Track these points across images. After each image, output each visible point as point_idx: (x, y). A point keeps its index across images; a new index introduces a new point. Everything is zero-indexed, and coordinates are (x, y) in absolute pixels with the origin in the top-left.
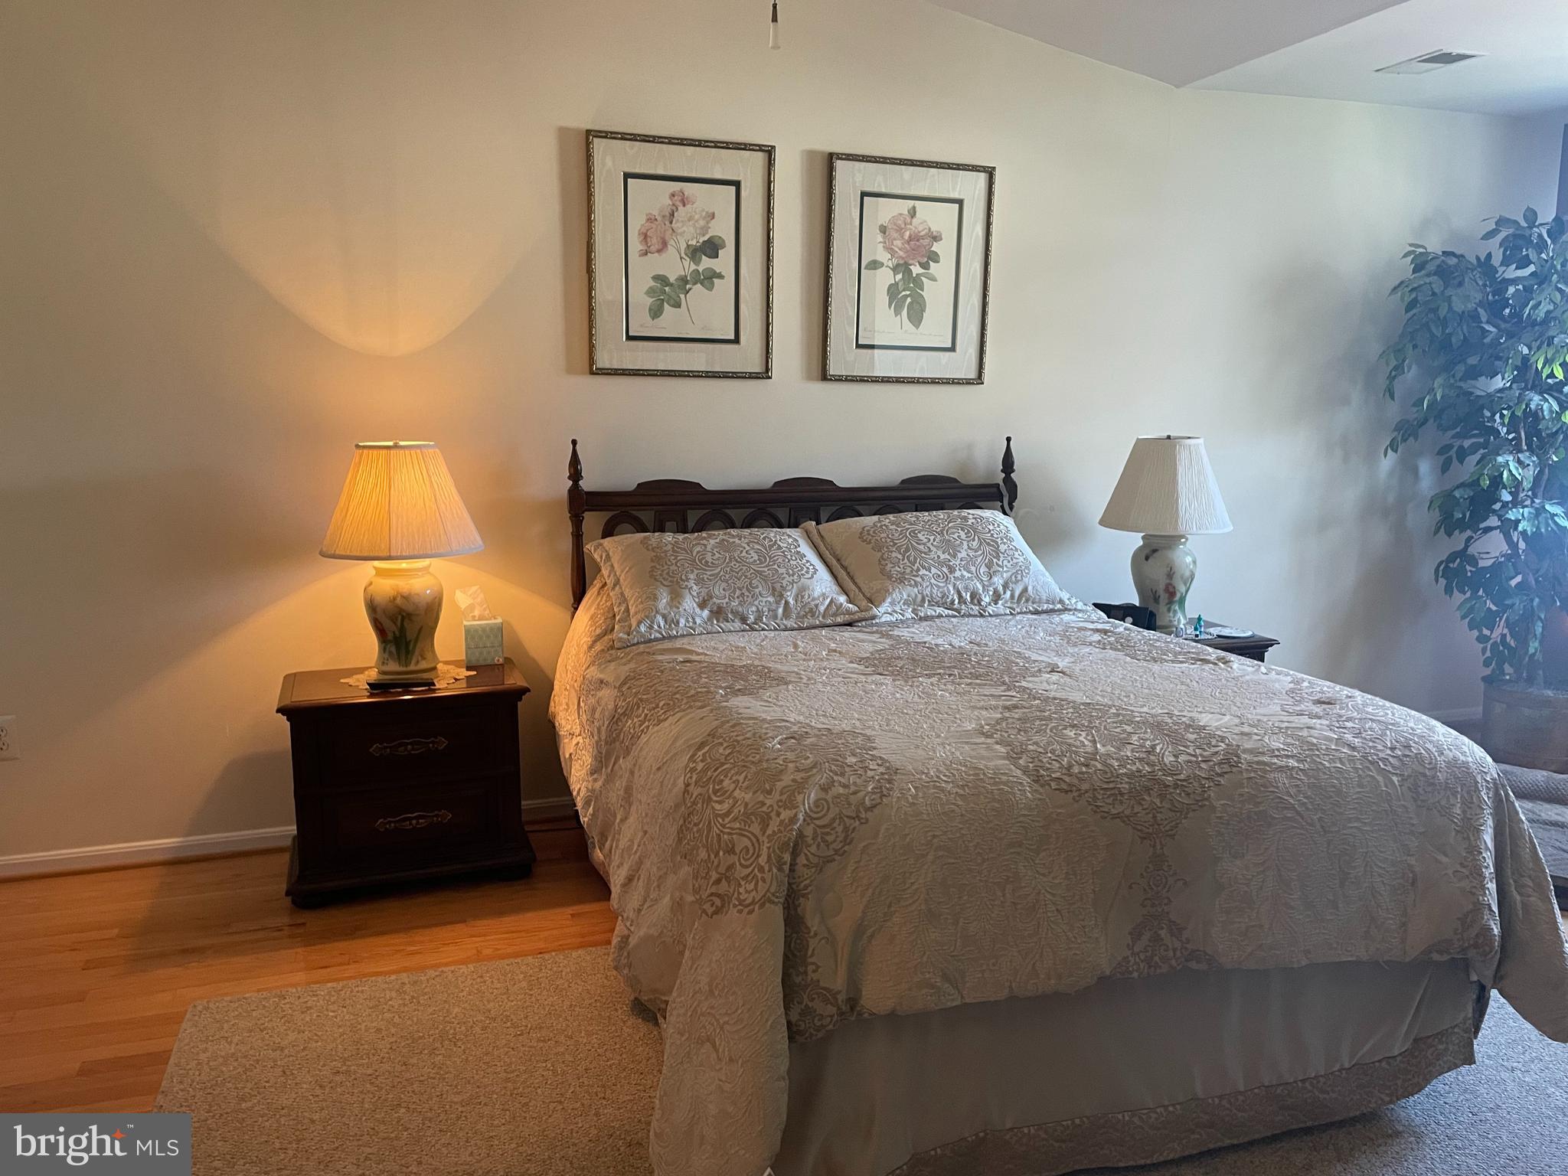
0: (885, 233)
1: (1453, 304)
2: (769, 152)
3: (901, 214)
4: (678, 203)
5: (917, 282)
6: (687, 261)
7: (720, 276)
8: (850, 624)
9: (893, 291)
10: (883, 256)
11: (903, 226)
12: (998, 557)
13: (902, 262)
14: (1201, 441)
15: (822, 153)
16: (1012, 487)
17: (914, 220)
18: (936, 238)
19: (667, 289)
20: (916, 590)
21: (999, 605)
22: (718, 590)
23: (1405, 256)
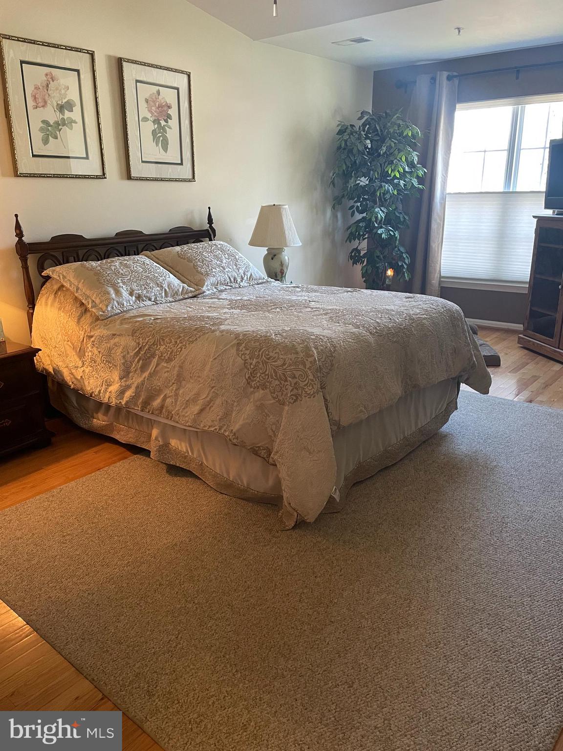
0: (148, 103)
1: (358, 147)
2: (92, 55)
3: (153, 93)
4: (50, 80)
5: (163, 128)
6: (58, 113)
7: (76, 122)
8: (195, 297)
9: (154, 133)
10: (149, 116)
11: (155, 100)
12: (237, 261)
13: (156, 118)
14: (287, 206)
15: (115, 57)
16: (214, 231)
17: (159, 97)
18: (169, 107)
19: (49, 128)
20: (215, 278)
21: (243, 282)
22: (134, 287)
23: (338, 126)
